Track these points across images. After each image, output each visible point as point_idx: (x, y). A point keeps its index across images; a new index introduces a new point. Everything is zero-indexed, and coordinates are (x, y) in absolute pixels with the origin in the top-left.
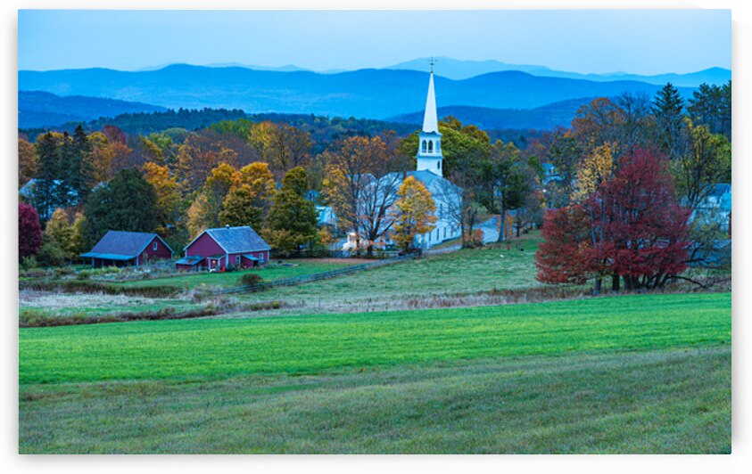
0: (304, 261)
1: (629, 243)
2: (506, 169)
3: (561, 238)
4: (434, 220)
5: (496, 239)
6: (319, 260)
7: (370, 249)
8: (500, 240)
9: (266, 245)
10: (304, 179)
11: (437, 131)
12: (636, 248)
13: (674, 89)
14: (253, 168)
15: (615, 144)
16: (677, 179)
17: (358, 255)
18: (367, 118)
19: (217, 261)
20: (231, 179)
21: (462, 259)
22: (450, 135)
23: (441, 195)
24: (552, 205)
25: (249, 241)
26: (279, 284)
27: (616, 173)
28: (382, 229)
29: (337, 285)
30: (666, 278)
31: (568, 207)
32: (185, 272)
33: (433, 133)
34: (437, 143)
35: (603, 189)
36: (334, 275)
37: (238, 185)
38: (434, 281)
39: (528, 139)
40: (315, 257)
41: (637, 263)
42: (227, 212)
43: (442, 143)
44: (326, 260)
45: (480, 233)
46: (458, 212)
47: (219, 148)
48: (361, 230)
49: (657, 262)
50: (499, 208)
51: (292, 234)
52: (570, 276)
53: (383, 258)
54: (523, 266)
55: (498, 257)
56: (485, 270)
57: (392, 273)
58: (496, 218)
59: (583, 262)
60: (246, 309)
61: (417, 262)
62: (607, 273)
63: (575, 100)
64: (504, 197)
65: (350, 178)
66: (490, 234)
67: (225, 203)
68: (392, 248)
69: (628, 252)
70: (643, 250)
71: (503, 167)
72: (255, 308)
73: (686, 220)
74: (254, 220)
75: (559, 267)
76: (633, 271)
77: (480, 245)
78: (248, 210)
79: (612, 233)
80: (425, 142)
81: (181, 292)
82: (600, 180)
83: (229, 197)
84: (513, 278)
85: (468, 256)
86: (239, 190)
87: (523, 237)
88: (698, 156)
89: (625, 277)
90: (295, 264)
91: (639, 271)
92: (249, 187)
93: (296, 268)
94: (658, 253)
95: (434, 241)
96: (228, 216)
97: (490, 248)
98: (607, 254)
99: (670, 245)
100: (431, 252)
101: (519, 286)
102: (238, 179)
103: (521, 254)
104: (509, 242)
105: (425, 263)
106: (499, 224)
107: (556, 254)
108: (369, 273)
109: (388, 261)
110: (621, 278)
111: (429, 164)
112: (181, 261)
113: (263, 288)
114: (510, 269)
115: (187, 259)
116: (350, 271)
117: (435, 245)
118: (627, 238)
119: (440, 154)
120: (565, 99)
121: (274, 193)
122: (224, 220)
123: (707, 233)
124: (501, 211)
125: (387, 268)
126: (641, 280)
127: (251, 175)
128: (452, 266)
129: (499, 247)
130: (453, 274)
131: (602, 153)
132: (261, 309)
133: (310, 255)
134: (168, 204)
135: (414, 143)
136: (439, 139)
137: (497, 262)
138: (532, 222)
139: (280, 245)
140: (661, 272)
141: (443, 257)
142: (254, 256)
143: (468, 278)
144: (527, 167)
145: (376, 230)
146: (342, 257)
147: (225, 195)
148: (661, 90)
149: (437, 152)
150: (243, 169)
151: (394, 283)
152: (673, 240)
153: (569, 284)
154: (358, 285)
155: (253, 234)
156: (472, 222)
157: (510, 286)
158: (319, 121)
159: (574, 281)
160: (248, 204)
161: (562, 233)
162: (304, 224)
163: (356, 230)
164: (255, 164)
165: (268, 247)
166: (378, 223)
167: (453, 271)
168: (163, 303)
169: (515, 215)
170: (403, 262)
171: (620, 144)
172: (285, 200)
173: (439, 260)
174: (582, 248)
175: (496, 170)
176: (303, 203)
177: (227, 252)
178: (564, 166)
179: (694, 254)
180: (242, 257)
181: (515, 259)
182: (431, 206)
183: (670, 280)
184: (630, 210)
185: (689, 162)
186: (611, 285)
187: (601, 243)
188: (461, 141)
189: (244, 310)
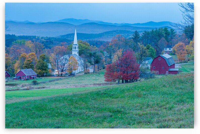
0: (45, 77)
1: (126, 72)
2: (95, 54)
3: (110, 71)
4: (78, 67)
5: (93, 72)
6: (49, 77)
7: (62, 74)
8: (94, 72)
9: (36, 73)
10: (45, 57)
11: (77, 44)
12: (127, 73)
13: (138, 32)
14: (31, 54)
15: (122, 49)
16: (137, 57)
17: (59, 76)
18: (51, 37)
19: (24, 77)
20: (26, 57)
21: (85, 77)
22: (80, 45)
23: (79, 60)
24: (107, 63)
25: (32, 73)
26: (41, 83)
27: (123, 56)
28: (64, 69)
29: (55, 83)
30: (135, 80)
31: (112, 64)
32: (16, 80)
33: (76, 45)
34: (77, 47)
35: (120, 60)
36: (54, 81)
37: (28, 58)
38: (79, 82)
39: (98, 43)
40: (48, 76)
41: (128, 77)
42: (25, 65)
43: (79, 47)
44: (51, 77)
45: (89, 70)
46: (83, 65)
47: (21, 48)
48: (59, 69)
49: (132, 76)
50: (94, 63)
51: (42, 71)
52: (112, 80)
53: (65, 77)
54: (100, 78)
55: (94, 76)
56: (91, 79)
57: (68, 80)
58: (92, 66)
59: (115, 77)
60: (36, 88)
61: (74, 77)
62: (121, 79)
63: (111, 31)
64: (95, 61)
65: (56, 56)
66: (91, 70)
67: (25, 63)
68: (67, 74)
69: (125, 74)
70: (129, 74)
71: (95, 53)
72: (39, 88)
73: (139, 67)
74: (32, 67)
75: (110, 78)
76: (127, 78)
77: (89, 73)
78: (30, 64)
79: (122, 70)
80: (74, 47)
81: (18, 85)
82: (119, 58)
83: (25, 62)
84: (98, 81)
85: (86, 76)
86: (28, 60)
87: (100, 71)
88: (141, 52)
89: (125, 80)
90: (43, 78)
91: (128, 79)
92: (31, 59)
93: (44, 79)
94: (133, 74)
95: (77, 72)
96: (25, 66)
97: (91, 74)
98: (121, 75)
99: (135, 72)
100: (77, 75)
101: (100, 83)
102: (28, 57)
103: (99, 75)
104: (96, 72)
105: (76, 78)
106: (94, 68)
107: (109, 75)
108: (62, 80)
109: (67, 77)
110: (124, 80)
111: (75, 52)
112: (14, 78)
113: (37, 84)
114: (97, 79)
115: (16, 77)
116: (57, 80)
117: (77, 73)
118: (125, 71)
119: (78, 50)
120: (108, 31)
121: (37, 60)
122: (24, 67)
123: (144, 70)
124: (94, 64)
125: (66, 79)
126: (129, 81)
127: (31, 56)
128: (83, 78)
129: (94, 73)
130: (83, 80)
131: (119, 51)
132: (40, 88)
133: (46, 76)
134: (8, 63)
135: (71, 47)
136: (78, 46)
137: (94, 77)
138: (101, 67)
139: (39, 74)
140: (133, 79)
141: (80, 76)
142: (33, 76)
143: (87, 81)
144: (100, 53)
145: (63, 69)
146: (54, 76)
147: (24, 61)
148: (134, 32)
149: (77, 49)
150: (29, 54)
151: (69, 82)
152: (136, 71)
153: (112, 82)
154: (60, 83)
155: (32, 71)
156: (87, 67)
157: (98, 83)
158: (37, 38)
159: (113, 81)
160: (30, 63)
161: (110, 70)
162: (45, 68)
163: (58, 69)
164: (32, 53)
165: (36, 74)
166: (64, 68)
167: (83, 79)
168: (14, 88)
169: (97, 65)
170: (70, 77)
171: (123, 49)
172: (40, 62)
173: (79, 77)
174: (115, 73)
175: (93, 54)
176: (45, 63)
177: (26, 75)
178: (110, 53)
179: (141, 75)
180: (30, 76)
181: (98, 76)
182: (77, 63)
183: (135, 81)
184: (126, 64)
185: (139, 53)
186: (122, 82)
187: (119, 72)
188: (83, 46)
189: (36, 89)
